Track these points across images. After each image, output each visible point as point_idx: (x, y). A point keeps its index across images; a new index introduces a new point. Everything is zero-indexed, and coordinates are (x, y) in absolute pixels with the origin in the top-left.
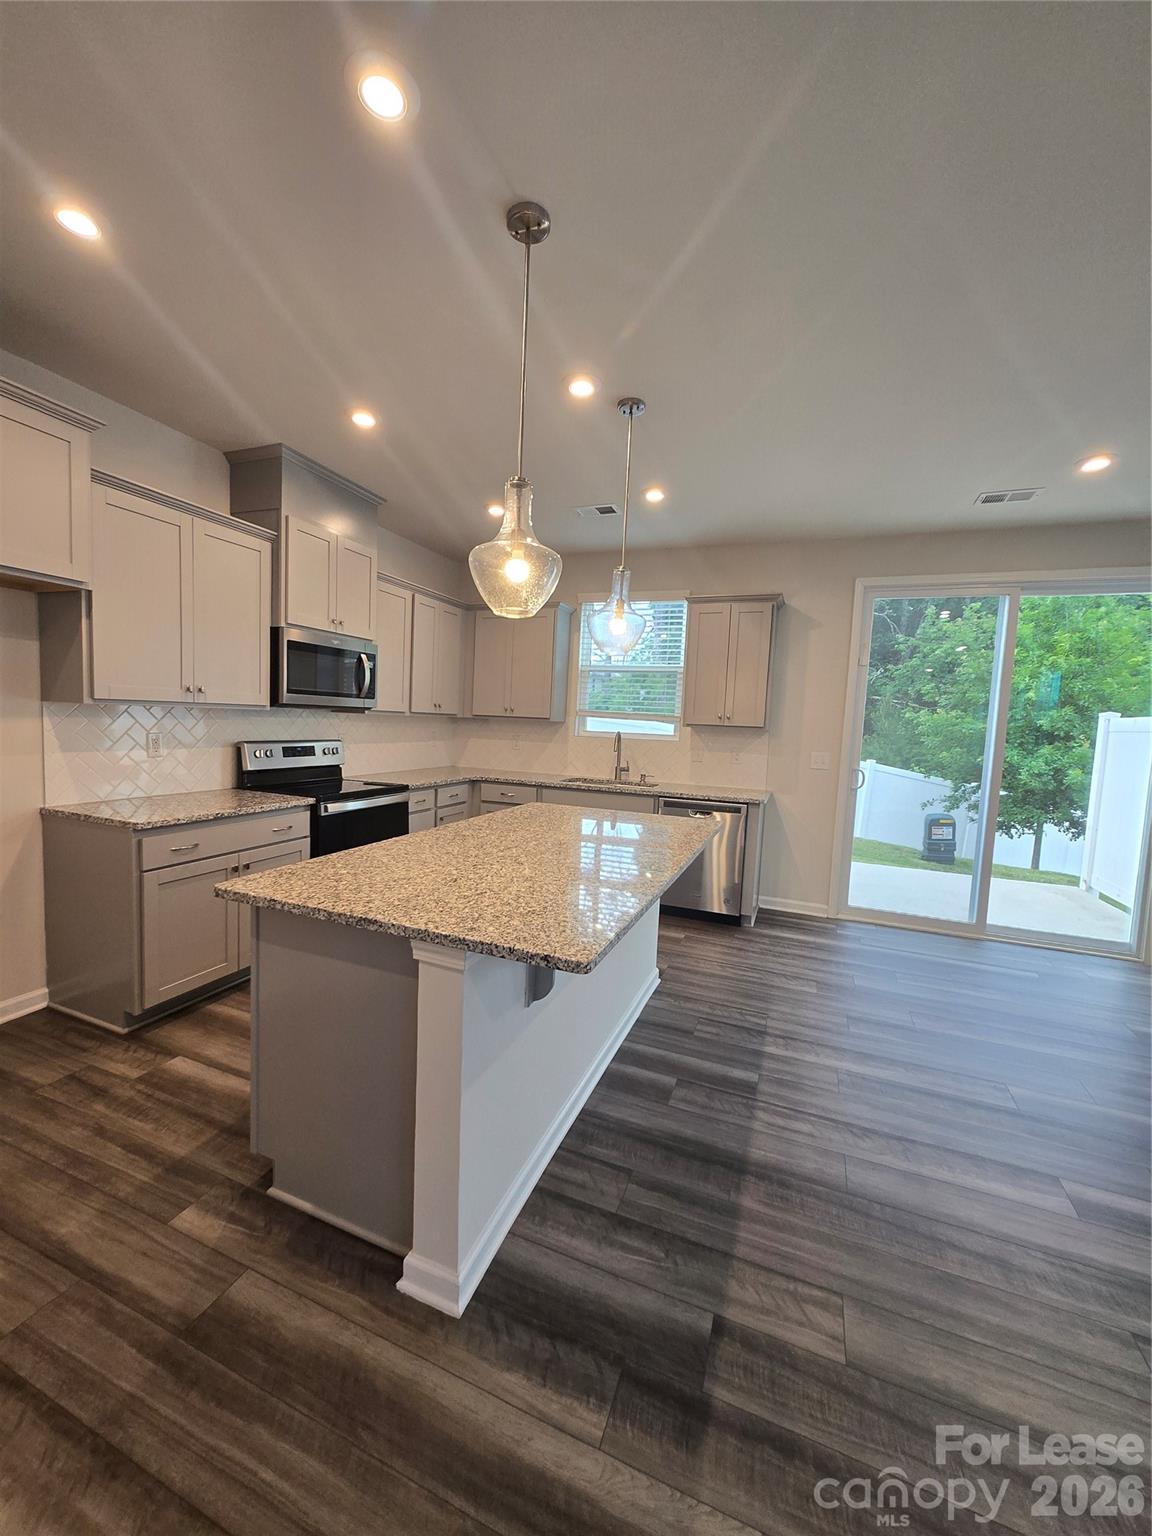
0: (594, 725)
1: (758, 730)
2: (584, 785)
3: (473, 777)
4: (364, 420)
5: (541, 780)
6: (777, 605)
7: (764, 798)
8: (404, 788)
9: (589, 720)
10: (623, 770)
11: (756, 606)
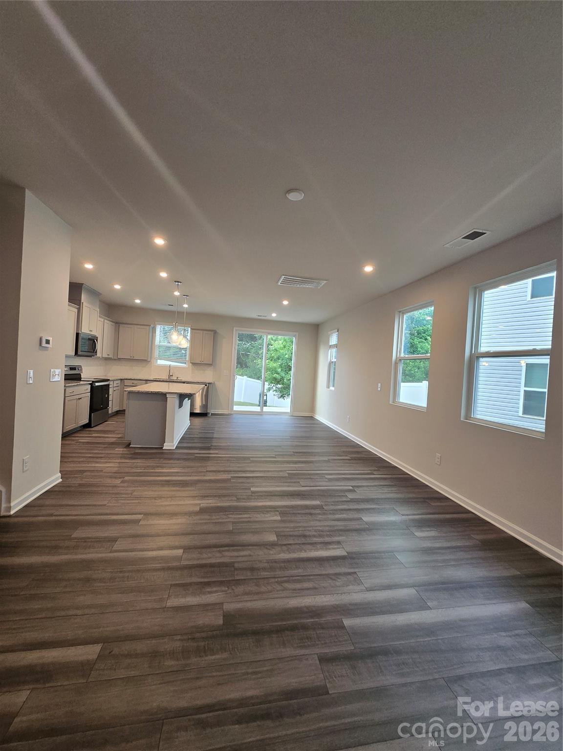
0: (161, 362)
1: (210, 365)
2: (158, 380)
3: (121, 378)
4: (117, 287)
5: (146, 379)
6: (215, 332)
7: (213, 382)
8: (108, 380)
9: (158, 360)
10: (171, 376)
11: (210, 332)
